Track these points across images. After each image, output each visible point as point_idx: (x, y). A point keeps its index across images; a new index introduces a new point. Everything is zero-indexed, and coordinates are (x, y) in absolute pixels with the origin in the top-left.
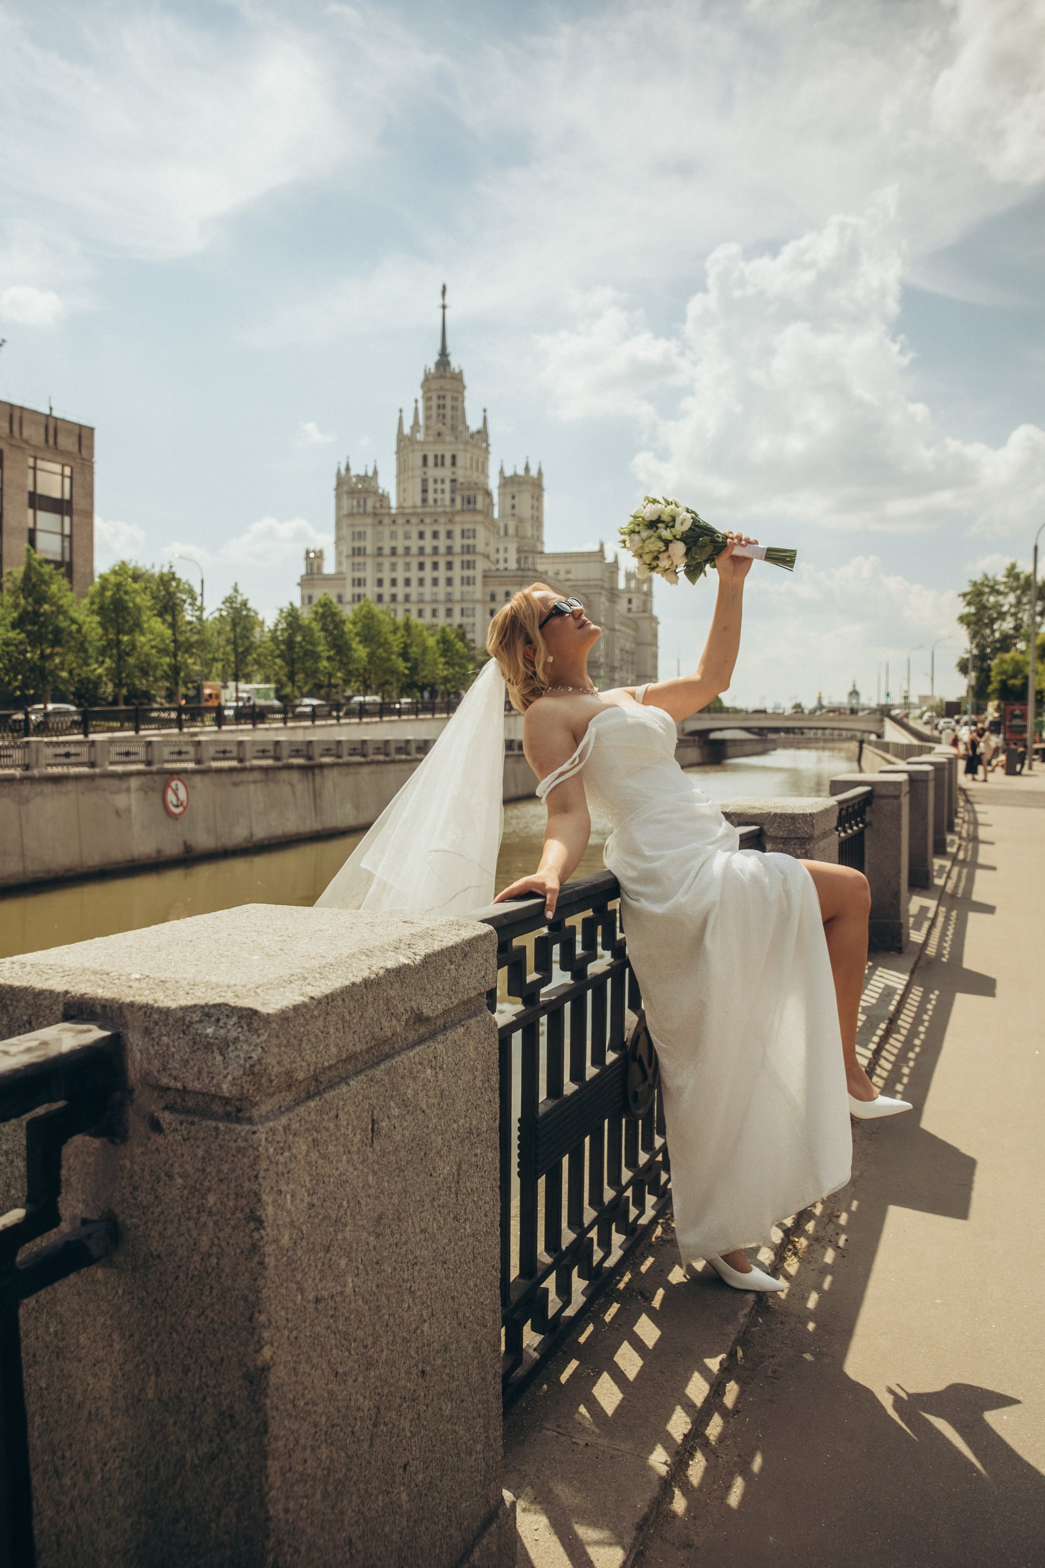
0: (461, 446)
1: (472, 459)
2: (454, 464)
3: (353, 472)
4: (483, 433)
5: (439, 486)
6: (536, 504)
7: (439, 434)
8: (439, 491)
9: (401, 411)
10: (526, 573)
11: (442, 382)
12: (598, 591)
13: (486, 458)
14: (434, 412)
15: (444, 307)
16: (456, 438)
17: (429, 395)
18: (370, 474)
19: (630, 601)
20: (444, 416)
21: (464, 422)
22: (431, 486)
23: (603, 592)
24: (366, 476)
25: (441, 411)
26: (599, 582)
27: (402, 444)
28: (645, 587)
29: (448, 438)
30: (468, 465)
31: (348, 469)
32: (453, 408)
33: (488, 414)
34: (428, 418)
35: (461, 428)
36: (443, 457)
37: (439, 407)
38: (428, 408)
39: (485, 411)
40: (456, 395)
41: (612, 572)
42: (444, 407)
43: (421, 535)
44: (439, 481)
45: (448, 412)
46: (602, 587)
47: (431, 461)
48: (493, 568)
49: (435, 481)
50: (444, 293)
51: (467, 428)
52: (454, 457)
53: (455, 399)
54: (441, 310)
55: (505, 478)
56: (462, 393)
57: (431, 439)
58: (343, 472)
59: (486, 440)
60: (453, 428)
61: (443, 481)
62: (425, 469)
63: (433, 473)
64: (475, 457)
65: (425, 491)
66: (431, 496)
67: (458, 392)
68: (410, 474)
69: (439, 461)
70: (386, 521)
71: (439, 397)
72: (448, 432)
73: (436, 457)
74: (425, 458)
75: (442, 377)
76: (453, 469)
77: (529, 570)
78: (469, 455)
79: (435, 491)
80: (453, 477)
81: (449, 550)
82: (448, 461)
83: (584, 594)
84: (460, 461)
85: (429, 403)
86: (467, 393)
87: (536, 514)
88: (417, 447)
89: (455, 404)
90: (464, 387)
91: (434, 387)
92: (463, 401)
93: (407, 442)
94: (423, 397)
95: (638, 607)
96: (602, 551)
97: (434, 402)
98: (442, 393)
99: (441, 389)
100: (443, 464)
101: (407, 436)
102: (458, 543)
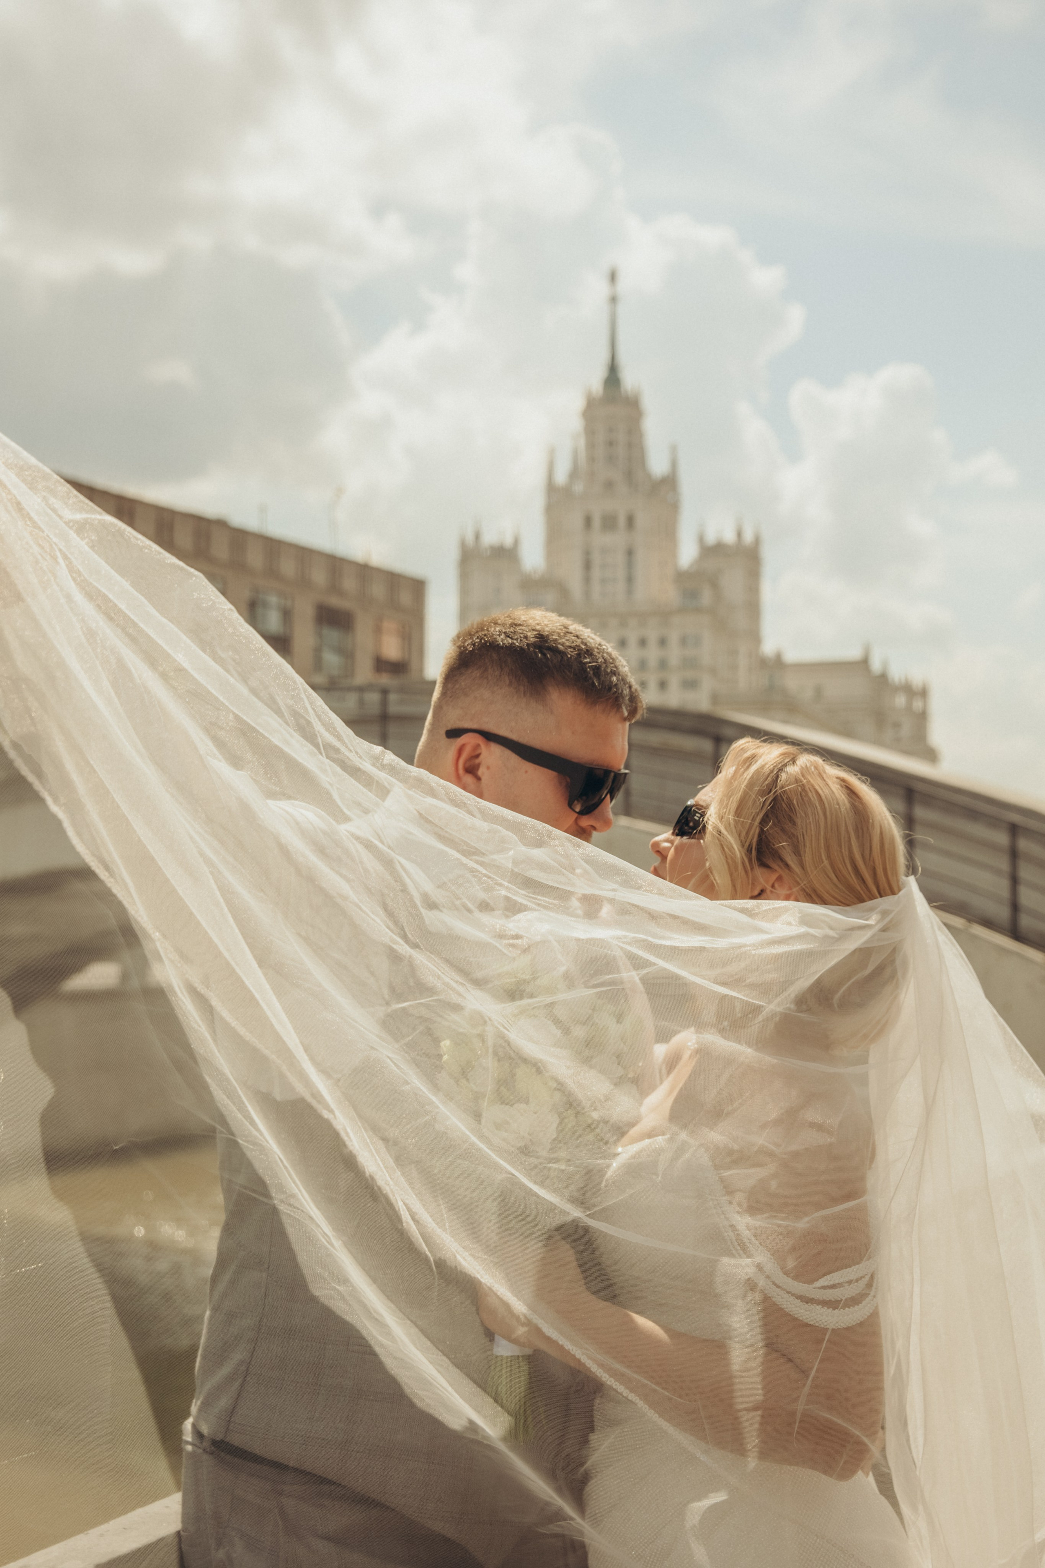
0: (639, 500)
1: (656, 519)
2: (629, 527)
3: (484, 542)
4: (670, 482)
5: (609, 559)
7: (608, 485)
9: (552, 452)
11: (611, 409)
13: (674, 519)
14: (600, 451)
15: (613, 300)
16: (633, 489)
17: (592, 427)
18: (508, 542)
19: (897, 725)
20: (614, 458)
21: (643, 465)
22: (596, 559)
24: (503, 546)
25: (610, 450)
27: (553, 500)
28: (918, 704)
29: (621, 491)
30: (649, 527)
31: (477, 536)
32: (630, 445)
34: (591, 459)
35: (638, 472)
36: (613, 516)
37: (607, 443)
38: (590, 446)
39: (673, 447)
40: (630, 426)
42: (614, 443)
44: (609, 552)
45: (620, 451)
47: (597, 523)
49: (604, 552)
51: (648, 476)
52: (629, 517)
53: (628, 432)
54: (609, 303)
55: (705, 547)
56: (639, 424)
57: (596, 491)
58: (470, 541)
59: (675, 491)
60: (629, 475)
61: (614, 552)
62: (587, 535)
63: (600, 539)
65: (587, 566)
66: (596, 573)
67: (633, 423)
68: (565, 542)
69: (609, 523)
71: (607, 430)
72: (620, 481)
73: (604, 516)
74: (588, 519)
75: (611, 402)
76: (630, 535)
78: (650, 513)
79: (604, 565)
80: (630, 546)
81: (663, 665)
82: (621, 522)
84: (638, 523)
85: (593, 439)
88: (575, 504)
89: (630, 439)
90: (643, 414)
91: (600, 416)
92: (643, 437)
93: (561, 496)
94: (584, 431)
95: (909, 735)
96: (865, 658)
97: (601, 438)
98: (611, 424)
99: (610, 418)
100: (614, 528)
101: (560, 487)
102: (675, 654)
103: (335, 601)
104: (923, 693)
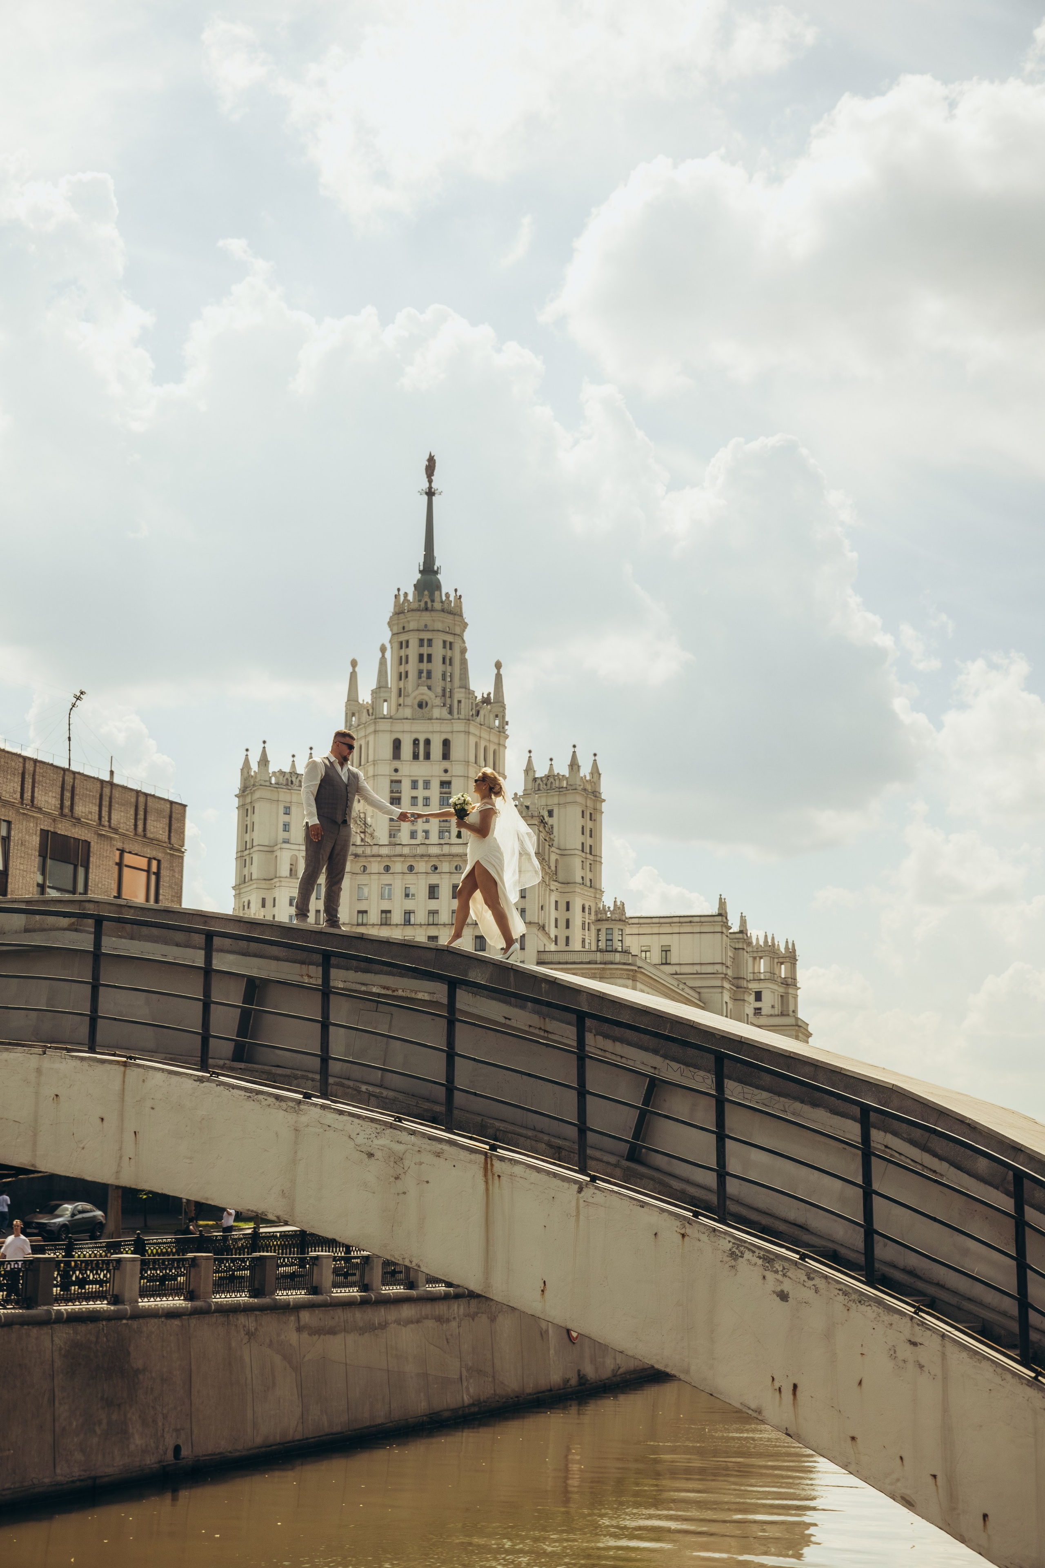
0: (459, 726)
1: (476, 744)
2: (446, 756)
3: (273, 768)
4: (495, 702)
5: (421, 793)
6: (589, 825)
7: (420, 705)
8: (420, 801)
9: (354, 663)
10: (609, 957)
11: (426, 617)
12: (718, 983)
13: (501, 745)
14: (412, 667)
15: (430, 493)
16: (451, 713)
17: (403, 638)
19: (758, 996)
20: (429, 673)
21: (465, 686)
22: (406, 792)
23: (727, 985)
24: (293, 773)
25: (425, 666)
26: (719, 968)
27: (354, 719)
28: (783, 971)
29: (436, 713)
30: (472, 759)
31: (264, 761)
32: (447, 661)
33: (502, 671)
34: (402, 676)
35: (459, 695)
36: (428, 742)
37: (421, 658)
38: (402, 660)
39: (498, 665)
40: (449, 638)
41: (735, 949)
42: (430, 656)
43: (433, 892)
44: (421, 784)
45: (437, 667)
46: (725, 977)
47: (407, 750)
48: (553, 947)
49: (414, 785)
50: (430, 468)
51: (470, 693)
52: (446, 743)
53: (448, 645)
54: (426, 497)
55: (535, 779)
56: (461, 636)
57: (408, 712)
58: (254, 767)
59: (500, 715)
60: (447, 694)
61: (427, 785)
62: (397, 764)
63: (410, 769)
64: (482, 744)
67: (455, 634)
68: (371, 773)
69: (421, 751)
70: (375, 867)
71: (421, 641)
72: (438, 701)
73: (416, 742)
74: (397, 745)
75: (426, 609)
76: (446, 764)
77: (616, 951)
78: (472, 740)
79: (414, 798)
80: (446, 778)
82: (436, 750)
83: (691, 988)
84: (456, 752)
85: (403, 653)
86: (467, 635)
87: (589, 842)
88: (384, 725)
89: (449, 654)
90: (466, 625)
91: (413, 625)
92: (464, 651)
93: (365, 717)
94: (390, 642)
95: (773, 1007)
96: (722, 914)
97: (413, 652)
98: (426, 636)
99: (426, 629)
100: (427, 756)
101: (362, 705)
103: (64, 828)
104: (791, 957)
